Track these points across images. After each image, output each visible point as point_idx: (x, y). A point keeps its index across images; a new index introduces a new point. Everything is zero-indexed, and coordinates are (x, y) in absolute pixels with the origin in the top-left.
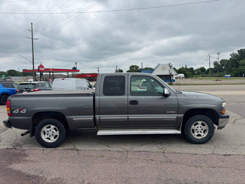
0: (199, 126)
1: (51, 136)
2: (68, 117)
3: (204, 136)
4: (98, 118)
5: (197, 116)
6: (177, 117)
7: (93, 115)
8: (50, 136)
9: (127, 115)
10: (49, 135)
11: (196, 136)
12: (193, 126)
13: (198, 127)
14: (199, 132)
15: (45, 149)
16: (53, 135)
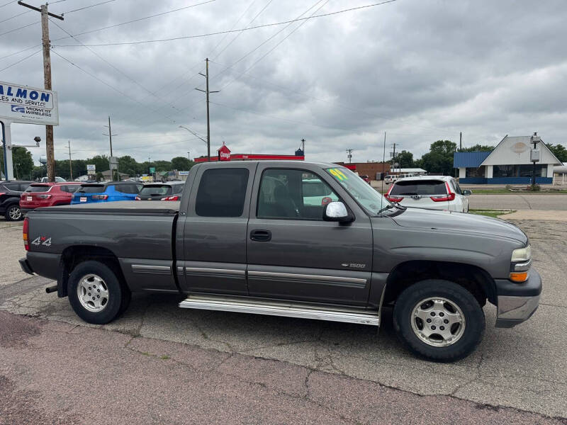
0: (438, 312)
1: (96, 297)
2: (124, 261)
3: (450, 339)
4: (180, 268)
5: (430, 282)
6: (370, 281)
7: (170, 260)
8: (94, 298)
9: (244, 266)
10: (92, 297)
11: (427, 338)
12: (419, 310)
13: (433, 314)
14: (438, 328)
15: (82, 324)
16: (98, 296)
